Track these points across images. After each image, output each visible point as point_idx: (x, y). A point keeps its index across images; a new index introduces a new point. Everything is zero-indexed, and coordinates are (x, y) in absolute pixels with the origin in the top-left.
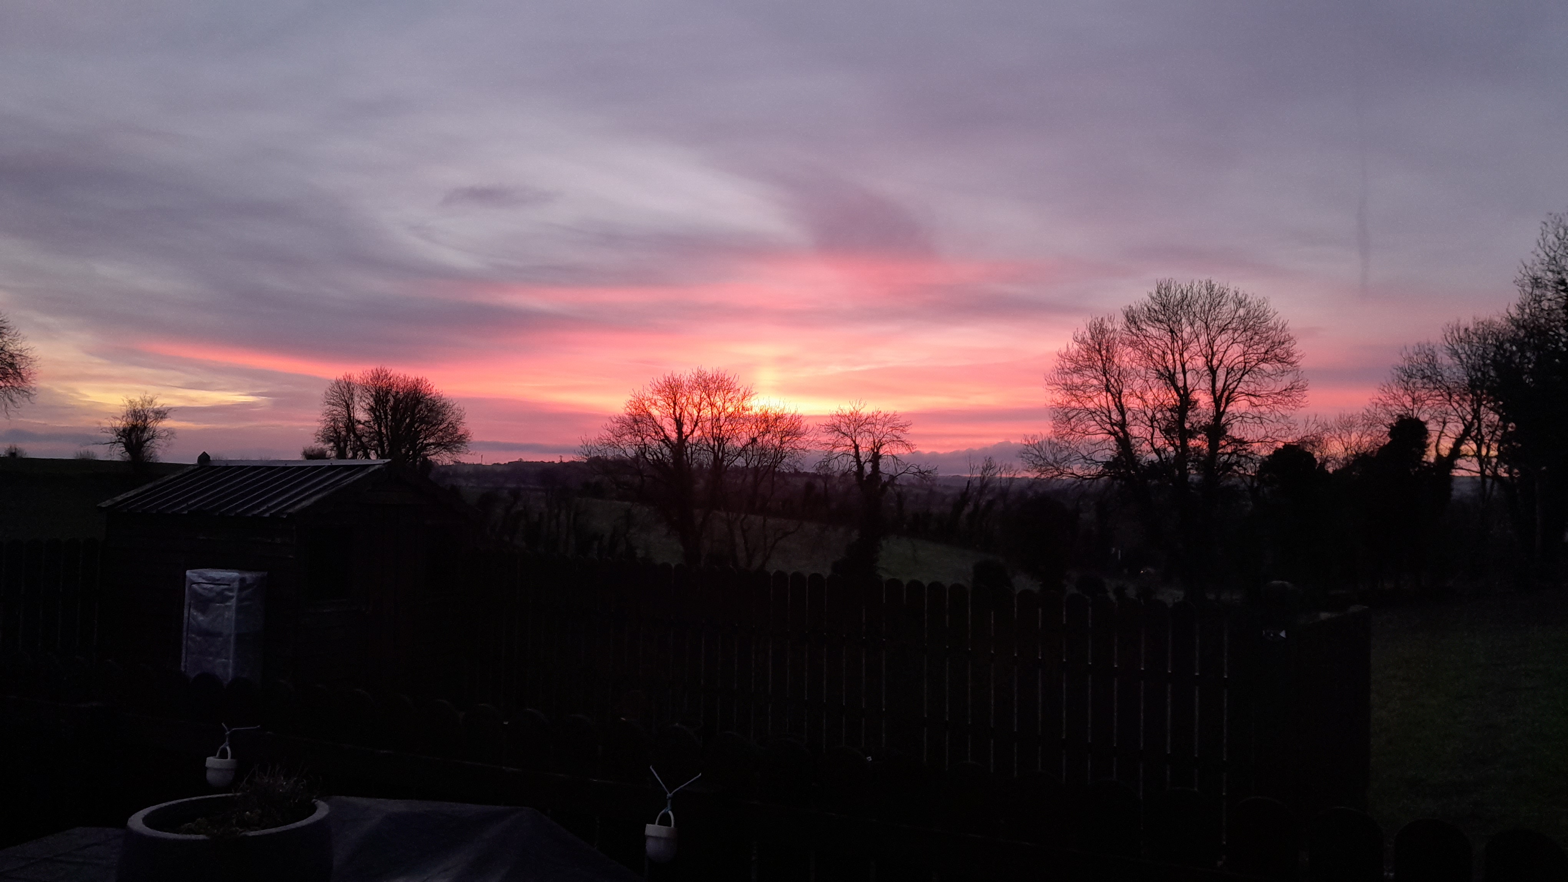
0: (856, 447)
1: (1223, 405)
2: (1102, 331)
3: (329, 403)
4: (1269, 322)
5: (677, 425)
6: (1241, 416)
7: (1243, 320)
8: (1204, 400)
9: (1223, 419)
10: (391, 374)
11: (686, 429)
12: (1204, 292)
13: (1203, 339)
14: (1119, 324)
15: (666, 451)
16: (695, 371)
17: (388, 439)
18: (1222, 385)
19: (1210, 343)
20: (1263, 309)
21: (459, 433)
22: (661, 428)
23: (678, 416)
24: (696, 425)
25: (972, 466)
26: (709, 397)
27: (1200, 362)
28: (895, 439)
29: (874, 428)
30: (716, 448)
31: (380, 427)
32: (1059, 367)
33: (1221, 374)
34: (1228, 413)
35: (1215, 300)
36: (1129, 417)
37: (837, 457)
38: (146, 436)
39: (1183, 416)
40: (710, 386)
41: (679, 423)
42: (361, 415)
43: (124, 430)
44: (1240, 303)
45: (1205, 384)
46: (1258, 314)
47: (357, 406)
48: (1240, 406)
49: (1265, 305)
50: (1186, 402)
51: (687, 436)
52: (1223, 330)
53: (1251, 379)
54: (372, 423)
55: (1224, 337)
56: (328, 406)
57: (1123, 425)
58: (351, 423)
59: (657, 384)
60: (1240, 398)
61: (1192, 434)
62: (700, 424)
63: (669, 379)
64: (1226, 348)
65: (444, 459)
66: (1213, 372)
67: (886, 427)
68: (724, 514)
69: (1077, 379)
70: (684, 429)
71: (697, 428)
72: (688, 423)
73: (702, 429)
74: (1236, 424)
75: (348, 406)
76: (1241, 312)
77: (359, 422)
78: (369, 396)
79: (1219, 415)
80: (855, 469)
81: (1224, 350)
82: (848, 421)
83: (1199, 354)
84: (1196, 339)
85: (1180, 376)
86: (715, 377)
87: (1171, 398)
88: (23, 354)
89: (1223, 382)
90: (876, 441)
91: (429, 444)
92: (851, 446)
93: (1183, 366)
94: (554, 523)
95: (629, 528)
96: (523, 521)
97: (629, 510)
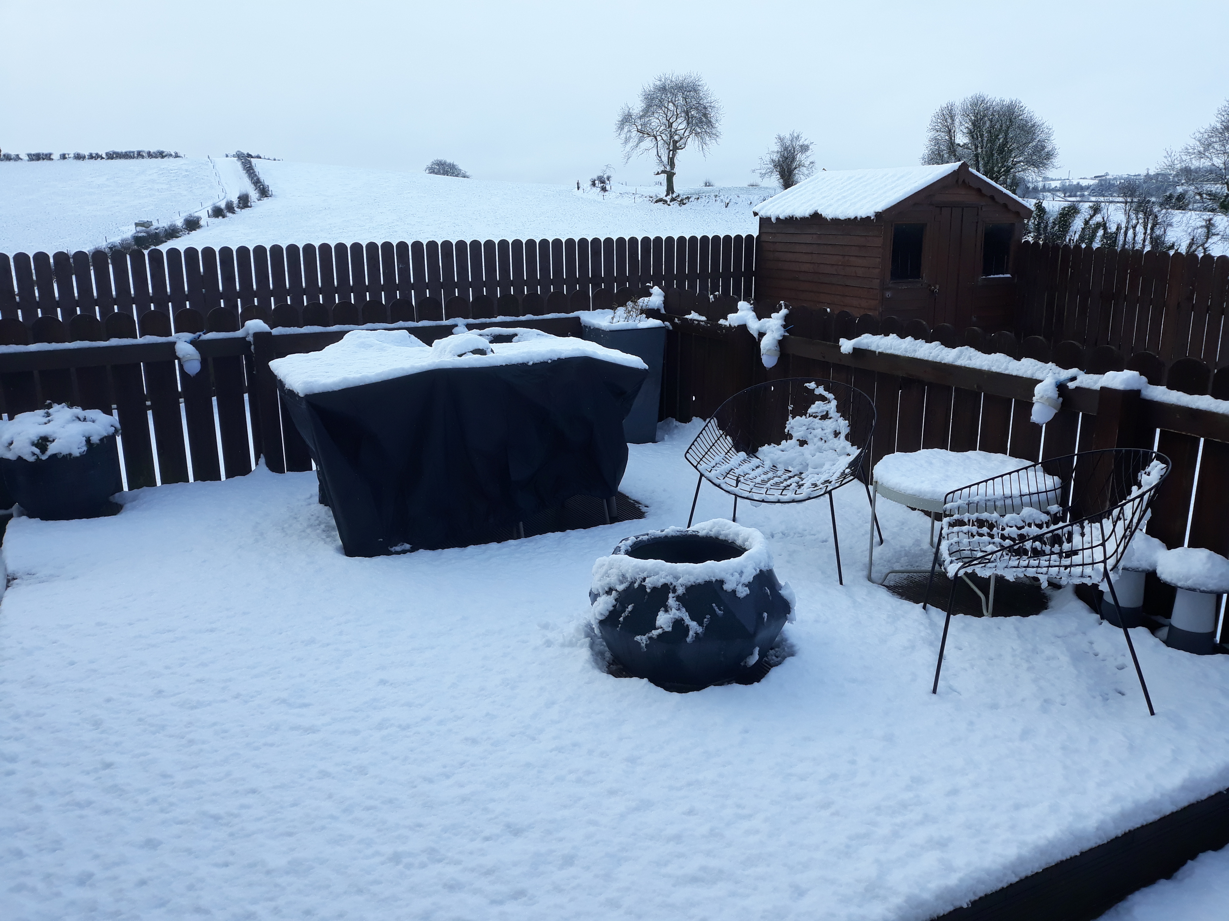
3: (934, 130)
10: (988, 98)
17: (983, 158)
21: (1047, 149)
31: (976, 147)
38: (794, 165)
42: (961, 139)
43: (779, 161)
47: (956, 131)
54: (970, 145)
56: (933, 133)
58: (952, 147)
75: (949, 131)
77: (959, 145)
78: (968, 121)
88: (712, 105)
91: (1019, 162)
94: (1130, 233)
95: (1208, 238)
96: (1101, 232)
97: (1210, 220)
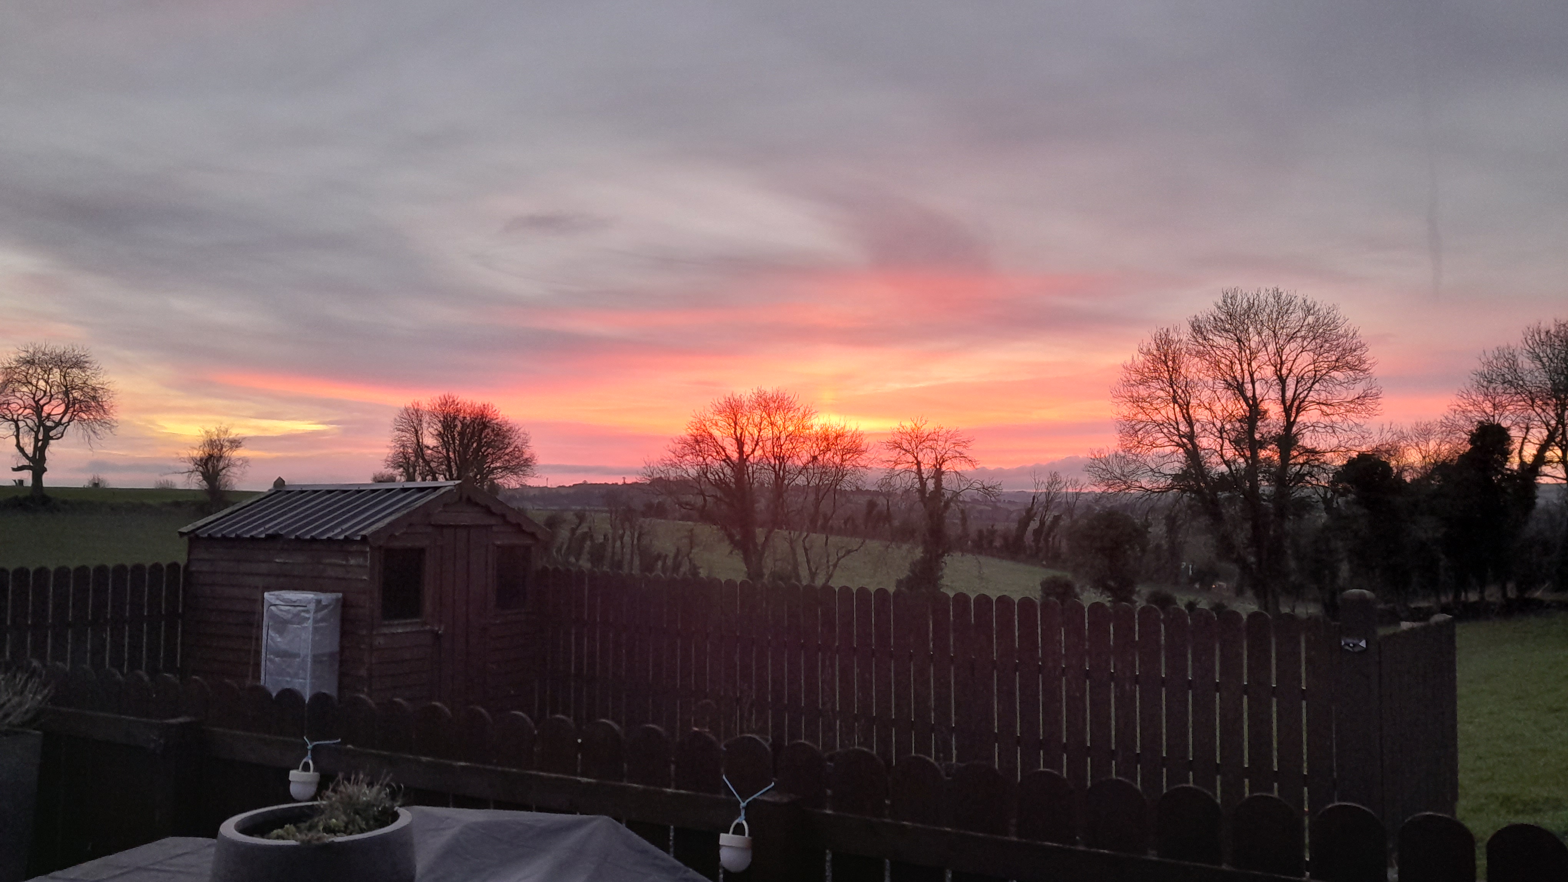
0: (918, 464)
1: (1294, 415)
2: (1168, 342)
3: (399, 430)
4: (1339, 329)
5: (738, 445)
6: (1312, 426)
7: (1311, 327)
8: (1274, 411)
9: (1294, 429)
10: (458, 400)
11: (747, 449)
12: (1271, 300)
13: (1271, 348)
14: (1184, 335)
15: (728, 471)
16: (755, 391)
17: (456, 463)
18: (1292, 395)
19: (1279, 352)
20: (1333, 316)
21: (525, 456)
22: (722, 447)
23: (739, 435)
24: (757, 444)
25: (1037, 481)
26: (769, 416)
27: (1268, 371)
28: (958, 455)
29: (936, 445)
30: (777, 467)
31: (448, 452)
32: (1125, 379)
33: (1291, 383)
34: (1298, 422)
35: (1283, 308)
36: (1197, 428)
37: (898, 475)
38: (221, 465)
39: (1252, 428)
40: (771, 406)
41: (740, 443)
42: (430, 441)
43: (201, 460)
44: (1308, 311)
45: (1274, 394)
46: (1328, 322)
47: (425, 432)
48: (1309, 416)
49: (1335, 312)
50: (1255, 413)
51: (748, 456)
52: (1292, 338)
53: (1322, 388)
54: (440, 448)
55: (1293, 345)
56: (397, 433)
57: (1191, 436)
58: (420, 448)
59: (717, 405)
60: (1311, 408)
61: (1262, 444)
62: (761, 444)
63: (729, 400)
64: (1295, 357)
65: (510, 482)
66: (1282, 381)
67: (948, 443)
68: (786, 533)
69: (1143, 391)
70: (745, 449)
71: (758, 447)
72: (749, 442)
73: (763, 448)
74: (1308, 434)
75: (417, 432)
76: (1310, 319)
77: (428, 447)
78: (437, 422)
79: (1290, 425)
80: (917, 485)
81: (1293, 359)
82: (909, 438)
83: (1267, 363)
84: (1264, 348)
85: (1248, 386)
86: (775, 396)
87: (1241, 408)
88: (102, 386)
89: (1293, 391)
90: (939, 457)
91: (496, 468)
92: (912, 462)
93: (1252, 375)
94: (618, 544)
95: (692, 548)
96: (588, 543)
97: (691, 530)
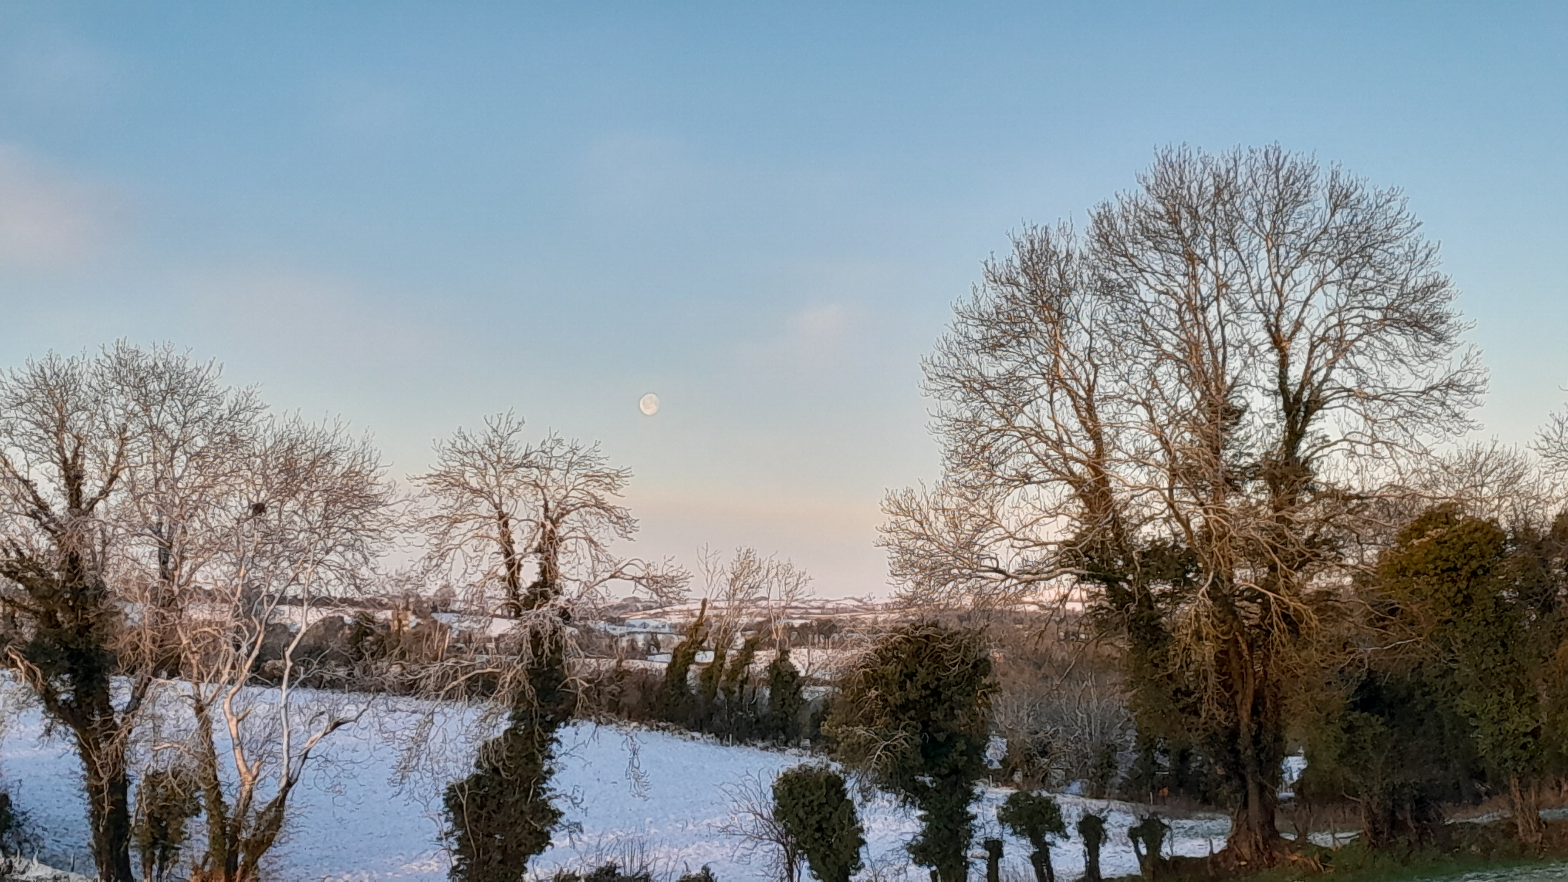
0: (504, 521)
1: (1302, 418)
2: (1046, 256)
5: (68, 478)
6: (1344, 440)
8: (1261, 405)
9: (1303, 445)
11: (90, 488)
14: (1080, 243)
15: (43, 542)
16: (112, 352)
18: (1301, 374)
22: (26, 482)
23: (69, 455)
24: (113, 478)
28: (593, 502)
29: (545, 477)
33: (1298, 350)
34: (1312, 434)
39: (1217, 441)
40: (151, 387)
41: (73, 475)
44: (1340, 200)
45: (1263, 372)
50: (1221, 411)
51: (93, 502)
57: (1096, 461)
59: (14, 383)
62: (124, 476)
63: (42, 370)
66: (1281, 345)
67: (573, 475)
68: (186, 687)
70: (85, 489)
71: (116, 485)
72: (96, 473)
73: (129, 487)
79: (1294, 435)
80: (501, 571)
81: (1304, 299)
82: (480, 463)
86: (160, 365)
89: (1303, 367)
90: (551, 505)
92: (490, 518)
